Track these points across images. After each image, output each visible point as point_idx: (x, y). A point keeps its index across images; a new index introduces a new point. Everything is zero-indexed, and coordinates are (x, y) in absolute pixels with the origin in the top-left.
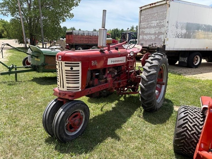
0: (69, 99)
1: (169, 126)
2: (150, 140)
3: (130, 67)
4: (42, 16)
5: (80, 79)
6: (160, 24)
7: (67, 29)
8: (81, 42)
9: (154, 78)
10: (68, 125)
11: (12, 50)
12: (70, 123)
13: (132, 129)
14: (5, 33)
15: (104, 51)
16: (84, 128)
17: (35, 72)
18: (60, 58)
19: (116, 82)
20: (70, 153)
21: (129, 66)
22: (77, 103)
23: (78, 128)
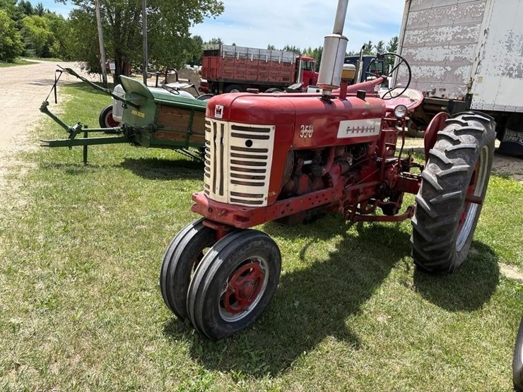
0: (236, 226)
1: (490, 318)
2: (446, 357)
3: (388, 148)
4: (148, 7)
5: (268, 175)
6: (462, 37)
7: (204, 42)
8: (240, 75)
9: (460, 184)
10: (228, 296)
11: (72, 88)
12: (234, 291)
13: (390, 317)
14: (57, 45)
15: (334, 98)
16: (264, 305)
17: (127, 145)
18: (219, 111)
19: (350, 188)
20: (229, 371)
21: (387, 146)
22: (253, 237)
23: (249, 304)
